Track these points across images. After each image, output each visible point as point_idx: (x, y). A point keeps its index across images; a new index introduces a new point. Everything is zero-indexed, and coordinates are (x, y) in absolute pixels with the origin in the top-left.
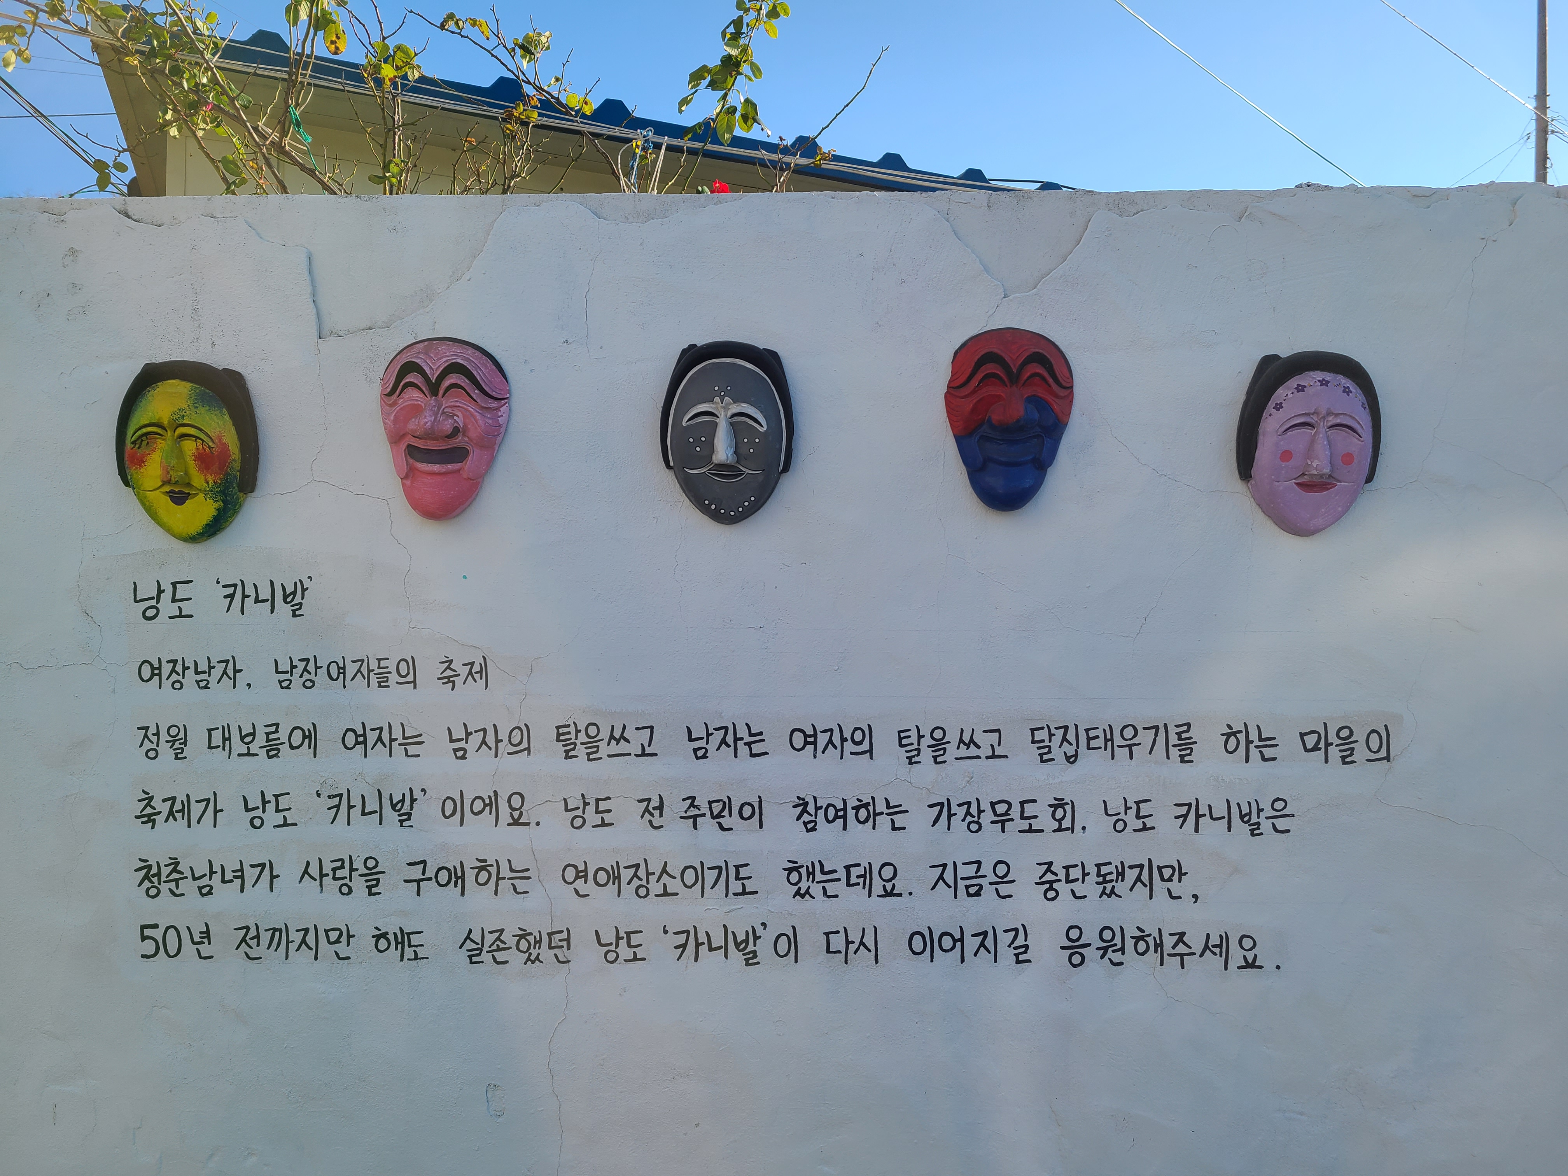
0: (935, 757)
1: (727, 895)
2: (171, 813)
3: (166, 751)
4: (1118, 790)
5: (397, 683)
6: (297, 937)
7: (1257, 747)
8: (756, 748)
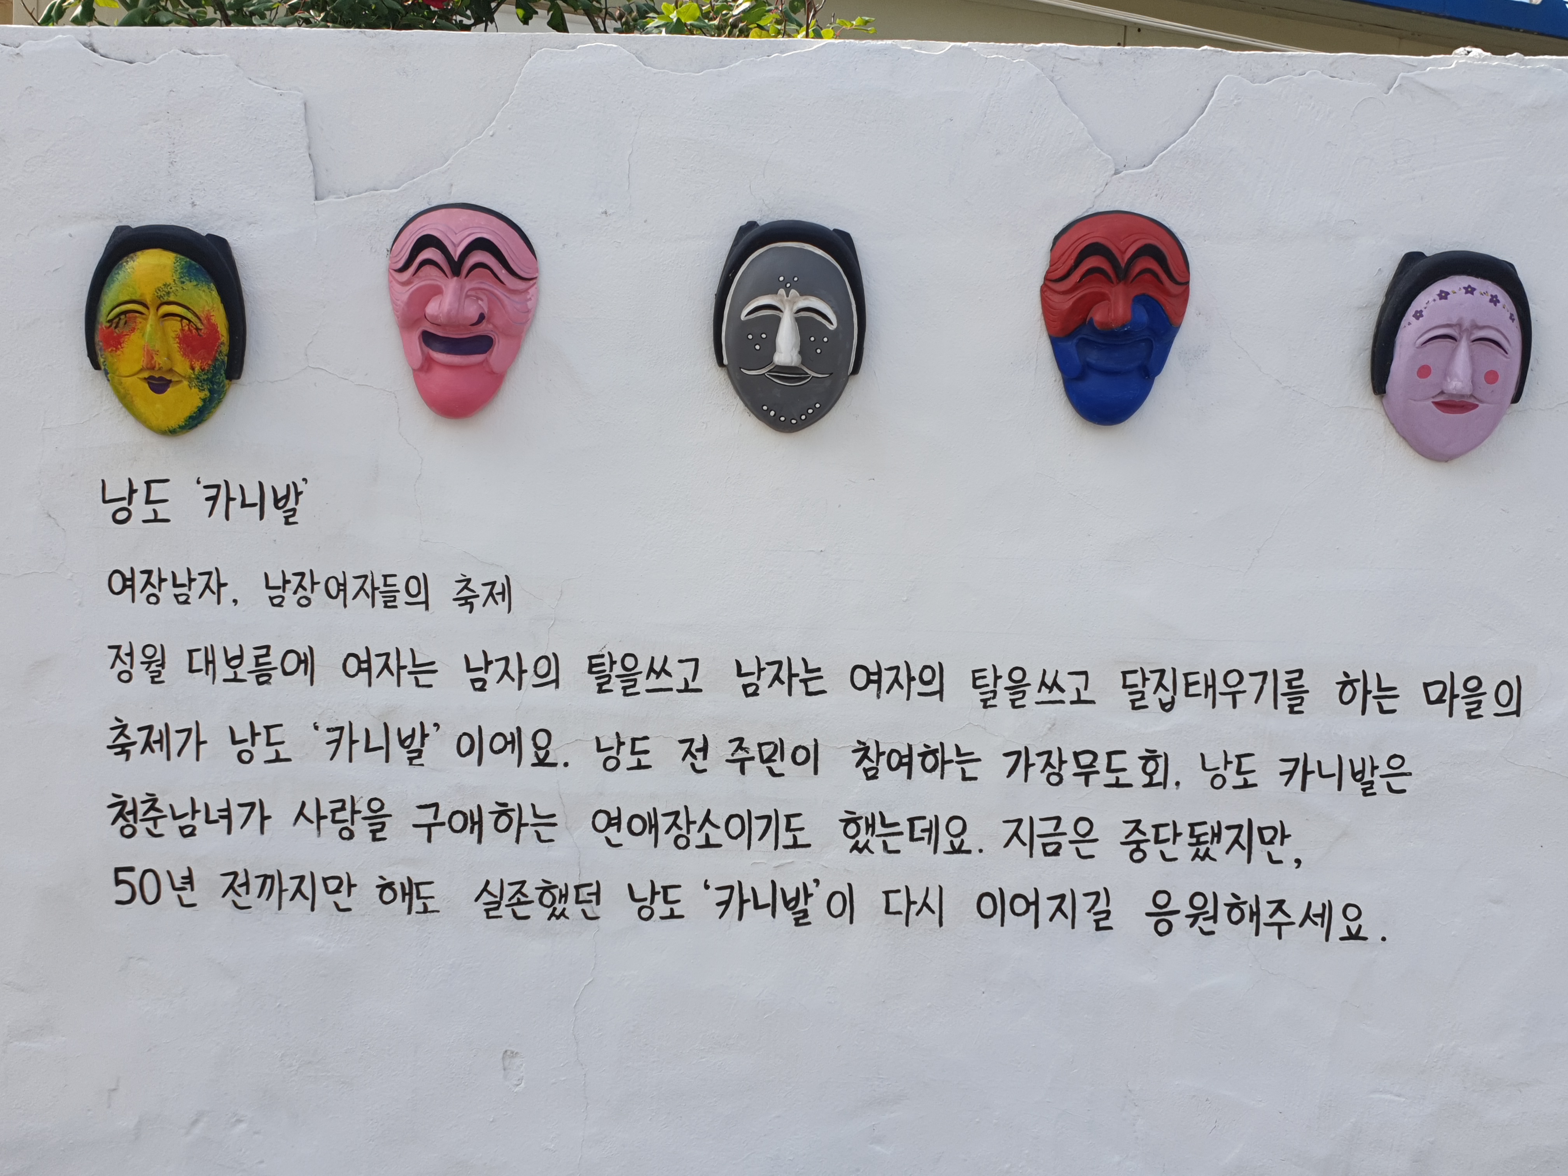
0: (1013, 701)
1: (776, 848)
2: (147, 744)
3: (140, 673)
4: (1218, 742)
5: (407, 603)
6: (291, 886)
7: (1375, 697)
8: (813, 686)
